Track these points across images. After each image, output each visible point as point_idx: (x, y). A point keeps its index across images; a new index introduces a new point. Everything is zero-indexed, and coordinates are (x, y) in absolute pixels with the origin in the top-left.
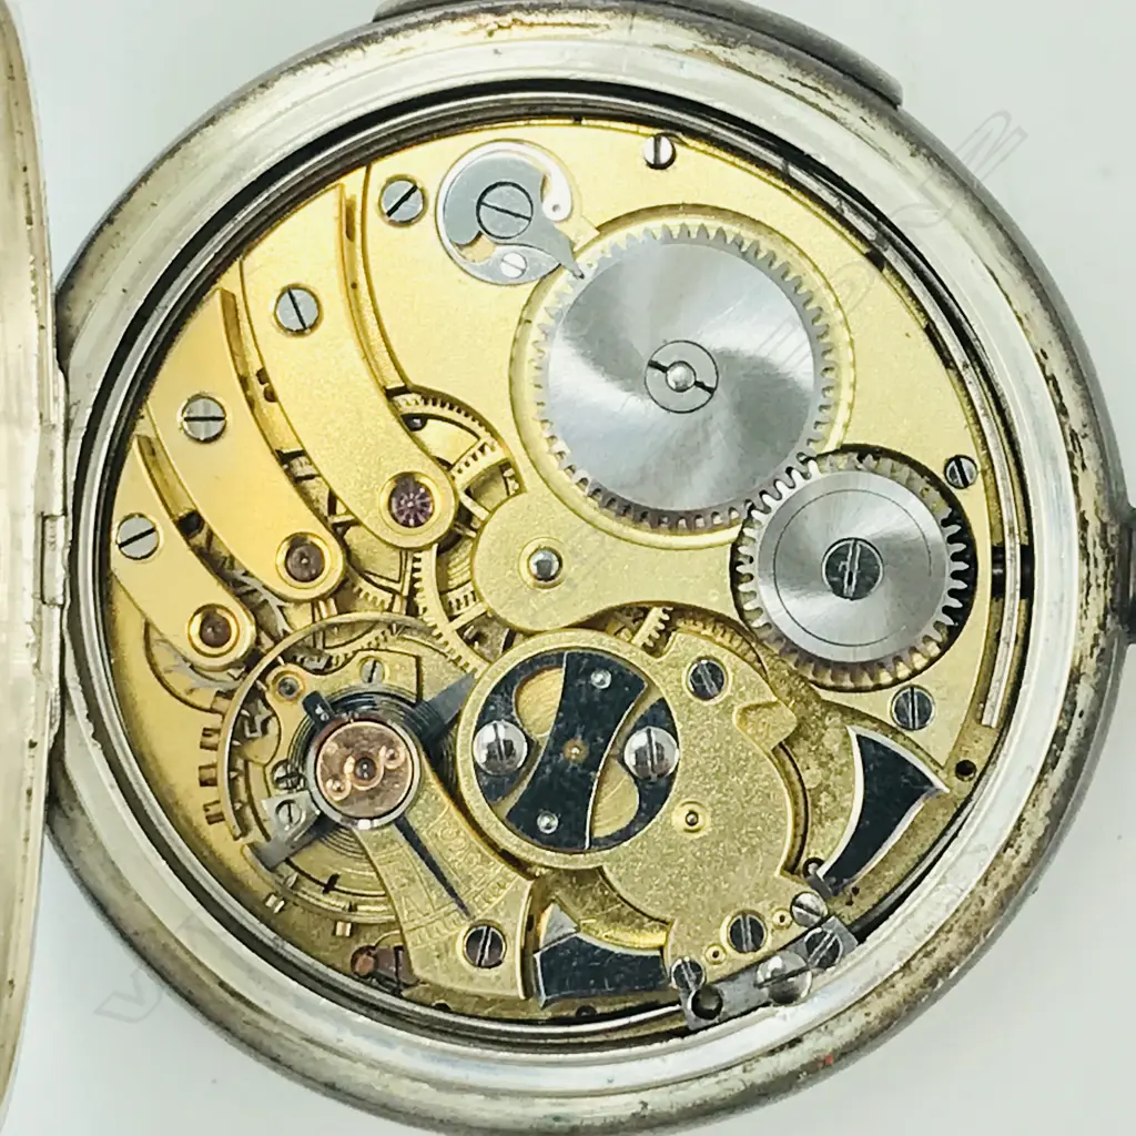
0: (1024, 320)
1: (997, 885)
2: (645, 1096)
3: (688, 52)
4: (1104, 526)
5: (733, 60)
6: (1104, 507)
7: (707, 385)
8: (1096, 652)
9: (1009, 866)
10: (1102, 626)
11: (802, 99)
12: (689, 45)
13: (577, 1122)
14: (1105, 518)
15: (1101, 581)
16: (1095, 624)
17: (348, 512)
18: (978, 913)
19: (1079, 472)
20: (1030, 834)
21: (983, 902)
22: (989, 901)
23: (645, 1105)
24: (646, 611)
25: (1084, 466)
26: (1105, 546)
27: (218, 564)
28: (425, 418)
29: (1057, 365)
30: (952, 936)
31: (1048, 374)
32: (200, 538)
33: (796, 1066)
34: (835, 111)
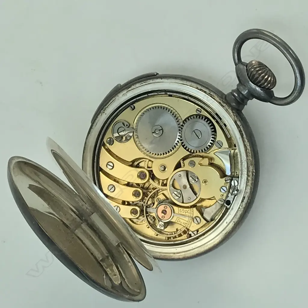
0: (191, 86)
1: (250, 156)
2: (233, 221)
3: (126, 93)
4: (222, 101)
5: (132, 88)
6: (220, 98)
7: (160, 129)
8: (235, 117)
9: (249, 152)
10: (233, 113)
11: (146, 84)
12: (126, 92)
13: (228, 232)
14: (222, 100)
15: (228, 108)
16: (232, 113)
17: (141, 184)
18: (251, 161)
19: (214, 97)
20: (248, 146)
21: (250, 159)
22: (250, 158)
23: (234, 222)
24: (180, 162)
25: (214, 96)
26: (225, 103)
27: (129, 204)
28: (138, 164)
29: (200, 87)
30: (250, 167)
31: (199, 89)
32: (126, 203)
33: (247, 200)
34: (149, 83)
